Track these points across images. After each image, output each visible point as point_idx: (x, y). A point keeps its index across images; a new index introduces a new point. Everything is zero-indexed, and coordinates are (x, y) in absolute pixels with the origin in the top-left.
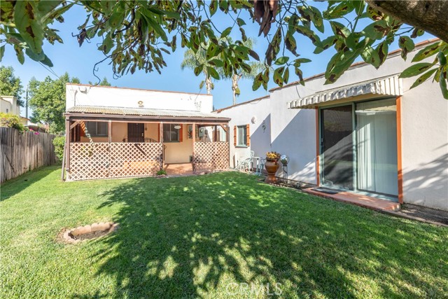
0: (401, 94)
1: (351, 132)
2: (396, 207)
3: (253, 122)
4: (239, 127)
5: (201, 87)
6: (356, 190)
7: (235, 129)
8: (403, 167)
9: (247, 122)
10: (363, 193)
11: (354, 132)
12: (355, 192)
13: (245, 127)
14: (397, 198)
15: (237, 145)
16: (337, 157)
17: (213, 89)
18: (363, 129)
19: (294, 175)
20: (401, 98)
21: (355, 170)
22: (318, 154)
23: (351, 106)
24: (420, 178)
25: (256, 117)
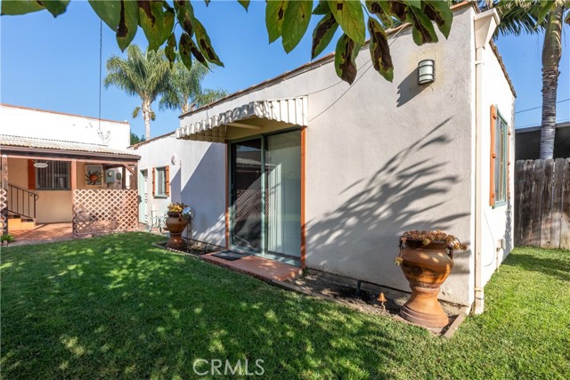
0: (305, 125)
1: (260, 175)
2: (297, 273)
3: (173, 163)
4: (159, 169)
5: (135, 115)
6: (263, 253)
7: (153, 172)
8: (306, 222)
9: (167, 163)
10: (272, 257)
11: (263, 175)
12: (263, 255)
13: (164, 170)
14: (299, 260)
15: (156, 194)
17: (153, 119)
18: (274, 171)
20: (306, 129)
21: (263, 225)
22: (227, 206)
23: (260, 139)
24: (326, 232)
25: (175, 155)
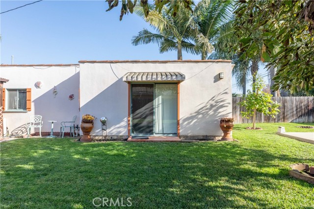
1: (153, 100)
4: (9, 90)
6: (154, 134)
7: (4, 92)
8: (180, 118)
9: (27, 86)
13: (22, 91)
14: (176, 134)
15: (6, 110)
16: (147, 113)
19: (112, 128)
22: (129, 114)
23: (153, 84)
24: (190, 121)
